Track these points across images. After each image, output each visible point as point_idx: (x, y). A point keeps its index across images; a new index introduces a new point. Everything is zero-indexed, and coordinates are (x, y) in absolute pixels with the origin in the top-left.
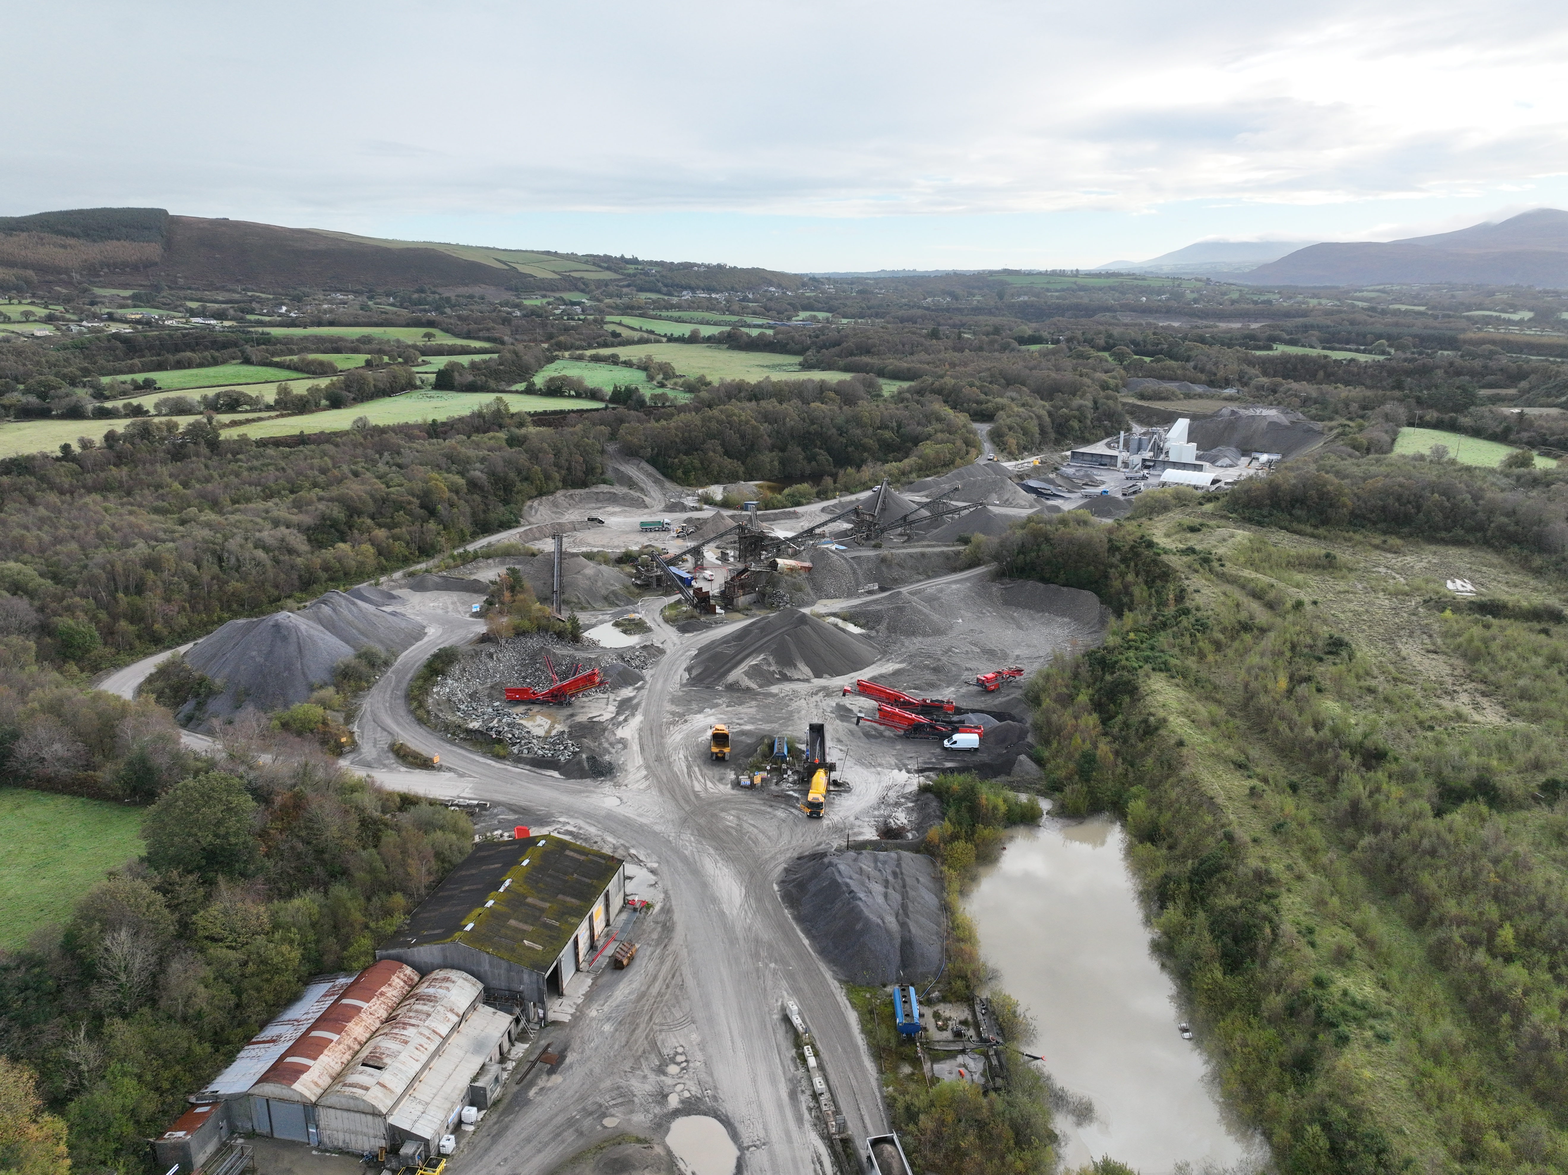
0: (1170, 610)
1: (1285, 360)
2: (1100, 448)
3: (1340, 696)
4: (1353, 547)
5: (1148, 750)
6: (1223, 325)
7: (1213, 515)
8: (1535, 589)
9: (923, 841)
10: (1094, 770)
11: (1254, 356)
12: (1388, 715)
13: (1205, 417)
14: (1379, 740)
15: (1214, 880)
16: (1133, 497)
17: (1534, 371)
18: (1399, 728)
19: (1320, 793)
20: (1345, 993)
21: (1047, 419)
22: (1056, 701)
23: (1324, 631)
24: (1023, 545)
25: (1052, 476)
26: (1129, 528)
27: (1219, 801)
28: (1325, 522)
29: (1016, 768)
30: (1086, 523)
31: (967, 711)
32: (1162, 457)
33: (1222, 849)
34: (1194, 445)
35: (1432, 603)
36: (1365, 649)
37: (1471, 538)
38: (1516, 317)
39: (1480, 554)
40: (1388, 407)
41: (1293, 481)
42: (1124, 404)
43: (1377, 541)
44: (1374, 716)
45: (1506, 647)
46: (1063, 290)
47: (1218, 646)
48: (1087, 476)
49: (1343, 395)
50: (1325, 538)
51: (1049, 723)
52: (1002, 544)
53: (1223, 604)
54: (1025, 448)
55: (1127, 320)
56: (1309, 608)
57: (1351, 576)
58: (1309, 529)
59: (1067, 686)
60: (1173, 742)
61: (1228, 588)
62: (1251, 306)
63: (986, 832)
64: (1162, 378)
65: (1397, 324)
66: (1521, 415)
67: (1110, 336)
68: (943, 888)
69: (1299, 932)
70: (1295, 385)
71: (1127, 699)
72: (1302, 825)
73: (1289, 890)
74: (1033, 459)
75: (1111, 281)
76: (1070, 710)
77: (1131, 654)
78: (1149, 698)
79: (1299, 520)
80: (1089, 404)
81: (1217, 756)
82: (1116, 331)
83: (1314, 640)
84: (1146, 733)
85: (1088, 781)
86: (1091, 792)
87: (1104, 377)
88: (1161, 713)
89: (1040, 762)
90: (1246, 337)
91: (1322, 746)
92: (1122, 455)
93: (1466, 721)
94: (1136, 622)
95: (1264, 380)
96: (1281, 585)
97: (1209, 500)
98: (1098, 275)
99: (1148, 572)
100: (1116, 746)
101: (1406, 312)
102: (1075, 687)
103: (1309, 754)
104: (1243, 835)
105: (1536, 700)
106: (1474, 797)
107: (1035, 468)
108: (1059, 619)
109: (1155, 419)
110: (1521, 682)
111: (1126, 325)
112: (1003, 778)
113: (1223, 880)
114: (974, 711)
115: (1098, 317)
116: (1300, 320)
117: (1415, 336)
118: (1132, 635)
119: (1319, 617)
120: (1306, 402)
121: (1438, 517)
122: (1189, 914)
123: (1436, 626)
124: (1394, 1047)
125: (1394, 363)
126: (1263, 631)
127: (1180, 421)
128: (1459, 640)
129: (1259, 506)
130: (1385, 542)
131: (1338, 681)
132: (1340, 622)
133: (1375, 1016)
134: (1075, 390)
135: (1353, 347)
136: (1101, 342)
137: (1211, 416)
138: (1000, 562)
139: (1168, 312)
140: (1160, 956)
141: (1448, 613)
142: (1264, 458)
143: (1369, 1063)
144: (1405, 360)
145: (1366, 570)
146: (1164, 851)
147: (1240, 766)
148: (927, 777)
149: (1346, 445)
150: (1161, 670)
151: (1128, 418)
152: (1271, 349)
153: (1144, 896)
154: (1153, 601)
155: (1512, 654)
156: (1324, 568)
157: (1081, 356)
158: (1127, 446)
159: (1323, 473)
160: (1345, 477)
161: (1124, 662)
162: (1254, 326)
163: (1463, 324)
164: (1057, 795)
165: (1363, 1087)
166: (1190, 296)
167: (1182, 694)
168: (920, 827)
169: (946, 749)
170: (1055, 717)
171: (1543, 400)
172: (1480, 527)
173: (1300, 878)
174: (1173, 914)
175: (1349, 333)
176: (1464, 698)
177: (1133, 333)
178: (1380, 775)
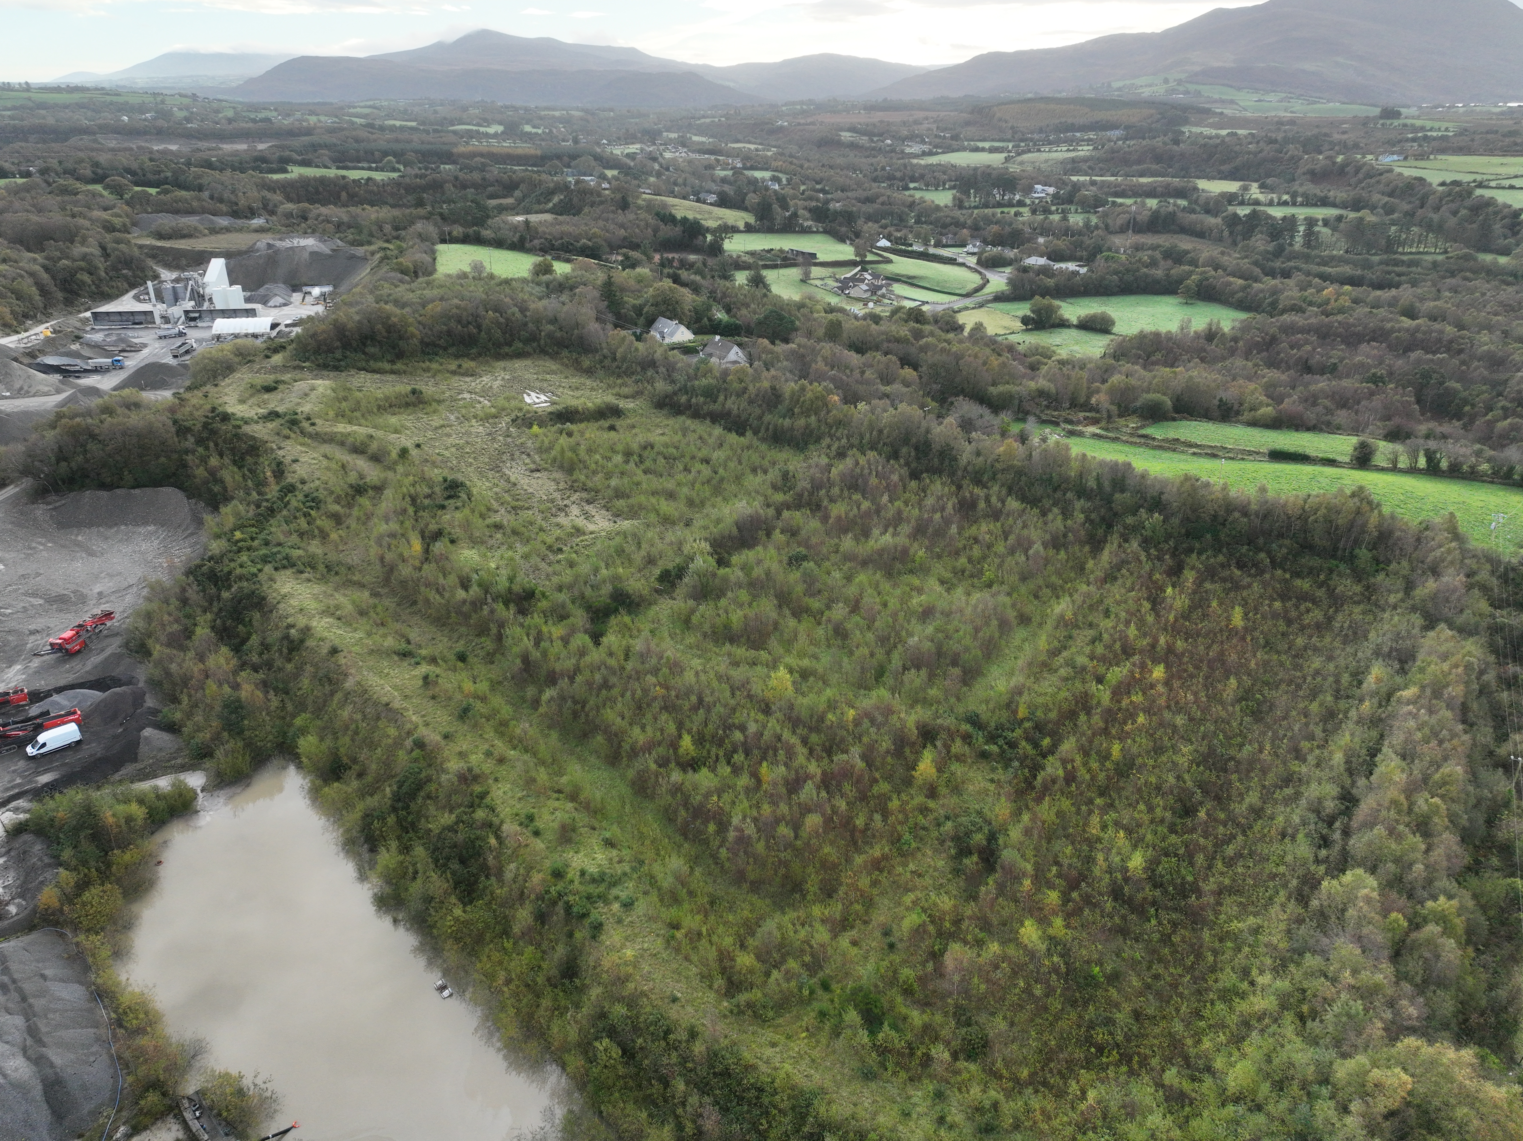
0: (273, 491)
1: (304, 183)
2: (126, 304)
3: (475, 542)
4: (433, 376)
5: (300, 669)
6: (227, 147)
7: (285, 368)
8: (592, 389)
9: (34, 911)
10: (243, 718)
11: (271, 180)
12: (521, 549)
13: (240, 253)
14: (524, 580)
15: (420, 801)
16: (188, 357)
17: (522, 181)
18: (535, 560)
19: (488, 654)
20: (583, 873)
21: (45, 276)
22: (169, 645)
23: (436, 474)
24: (60, 449)
25: (75, 347)
26: (194, 401)
27: (396, 704)
28: (400, 355)
29: (143, 749)
30: (137, 405)
31: (48, 694)
32: (206, 306)
33: (416, 760)
34: (238, 288)
35: (519, 421)
36: (479, 484)
37: (528, 349)
38: (491, 130)
39: (541, 362)
40: (419, 226)
41: (357, 318)
42: (141, 247)
43: (453, 367)
44: (510, 553)
45: (590, 451)
46: (14, 108)
47: (337, 519)
48: (122, 340)
49: (373, 216)
50: (405, 372)
51: (168, 673)
52: (30, 454)
53: (328, 469)
54: (26, 316)
55: (113, 144)
56: (414, 452)
57: (441, 408)
58: (387, 366)
59: (177, 621)
60: (325, 651)
61: (327, 448)
62: (250, 125)
63: (127, 857)
64: (177, 212)
65: (397, 141)
66: (527, 222)
67: (96, 165)
68: (87, 968)
69: (521, 824)
70: (324, 210)
71: (257, 615)
72: (483, 699)
73: (496, 780)
74: (41, 328)
75: (76, 97)
76: (191, 654)
77: (244, 557)
78: (281, 606)
79: (374, 357)
80: (96, 251)
81: (376, 652)
82: (103, 158)
83: (431, 487)
84: (291, 650)
85: (241, 732)
86: (249, 744)
87: (105, 215)
88: (302, 621)
89: (172, 728)
90: (256, 159)
91: (477, 605)
92: (158, 309)
93: (584, 534)
94: (237, 515)
95: (290, 206)
96: (379, 434)
97: (276, 351)
98: (57, 89)
99: (232, 450)
100: (261, 676)
101: (402, 129)
102: (188, 616)
103: (467, 616)
104: (432, 737)
105: (628, 497)
106: (616, 611)
107: (48, 341)
108: (142, 530)
109: (184, 262)
110: (614, 482)
111: (112, 150)
112: (129, 769)
113: (429, 797)
114: (59, 690)
115: (73, 141)
116: (306, 139)
117: (416, 152)
118: (238, 535)
119: (426, 461)
120: (339, 227)
121: (498, 334)
122: (405, 849)
123: (529, 444)
124: (641, 907)
125: (407, 180)
126: (379, 489)
127: (214, 261)
128: (553, 453)
129: (331, 350)
130: (460, 366)
131: (467, 525)
132: (447, 460)
133: (614, 884)
134: (71, 236)
135: (365, 165)
136: (88, 172)
137: (246, 252)
138: (36, 476)
139: (161, 134)
140: (387, 912)
141: (535, 428)
142: (316, 291)
143: (627, 939)
144: (416, 176)
145: (453, 399)
146: (355, 784)
147: (404, 655)
148: (16, 810)
149: (393, 270)
150: (284, 567)
151: (150, 262)
152: (285, 171)
153: (349, 846)
154: (250, 483)
155: (598, 457)
156: (415, 405)
157: (64, 191)
158: (160, 298)
159: (382, 304)
160: (403, 306)
161: (239, 571)
162: (261, 147)
163: (452, 138)
164: (208, 763)
165: (630, 969)
166: (180, 114)
167: (317, 589)
168: (24, 891)
169: (33, 758)
170: (173, 667)
171: (536, 207)
172: (533, 338)
173: (501, 761)
174: (388, 857)
175: (358, 151)
176: (575, 510)
177: (124, 160)
178: (536, 619)
